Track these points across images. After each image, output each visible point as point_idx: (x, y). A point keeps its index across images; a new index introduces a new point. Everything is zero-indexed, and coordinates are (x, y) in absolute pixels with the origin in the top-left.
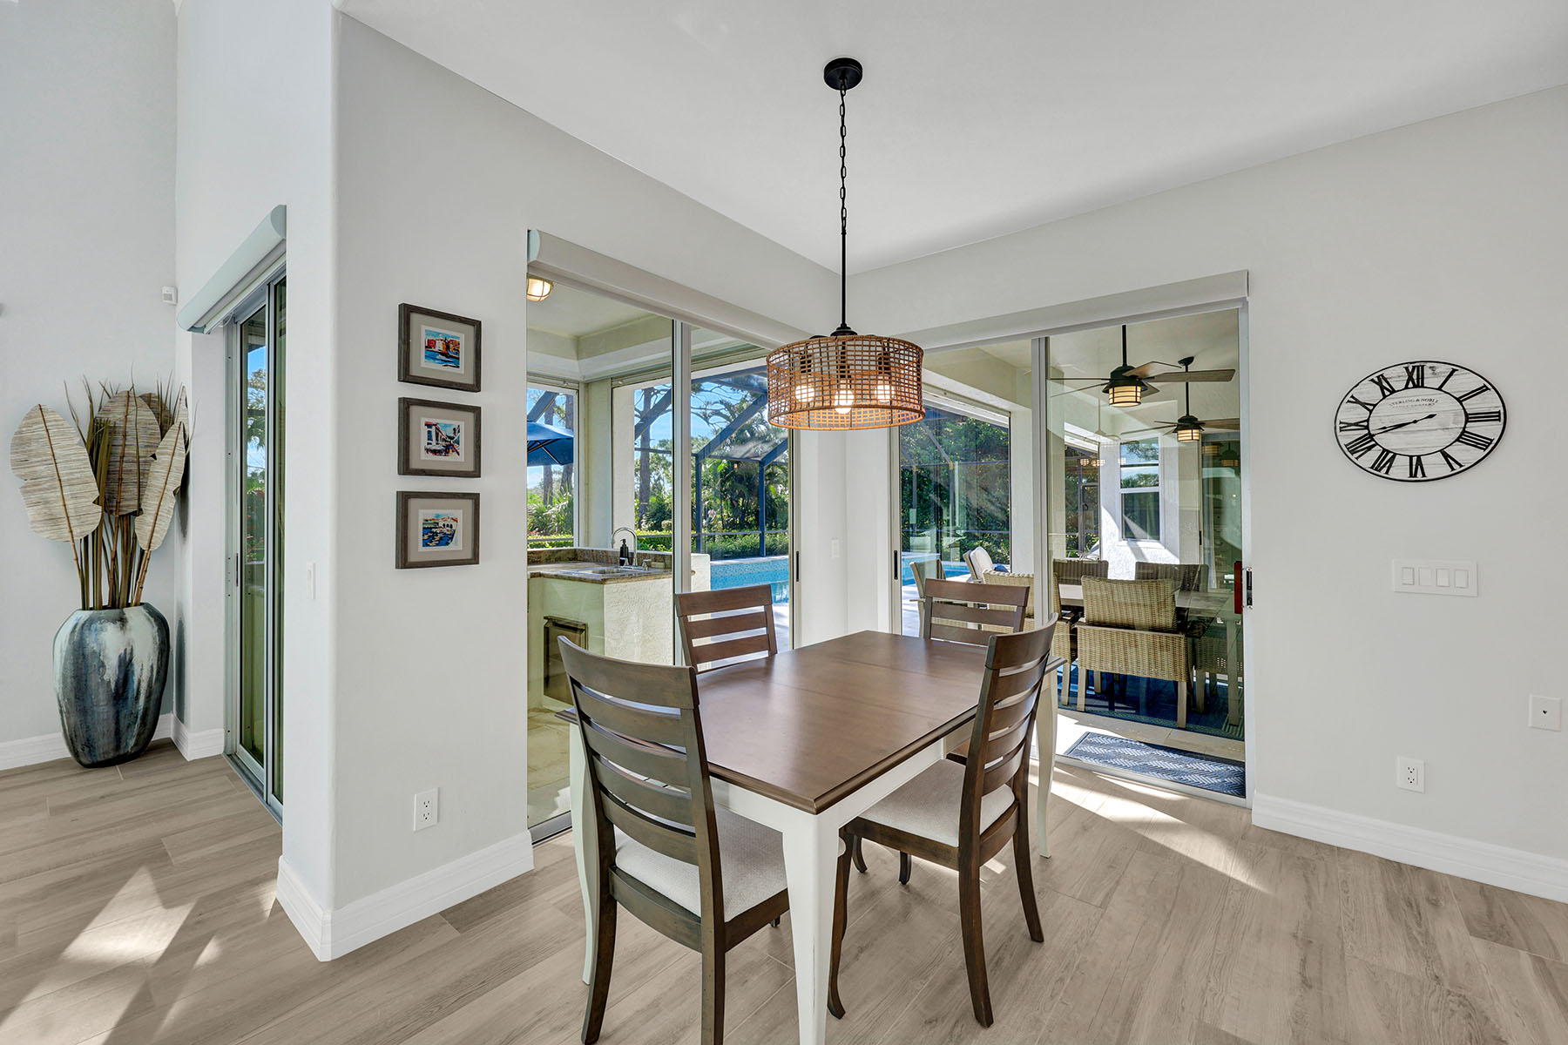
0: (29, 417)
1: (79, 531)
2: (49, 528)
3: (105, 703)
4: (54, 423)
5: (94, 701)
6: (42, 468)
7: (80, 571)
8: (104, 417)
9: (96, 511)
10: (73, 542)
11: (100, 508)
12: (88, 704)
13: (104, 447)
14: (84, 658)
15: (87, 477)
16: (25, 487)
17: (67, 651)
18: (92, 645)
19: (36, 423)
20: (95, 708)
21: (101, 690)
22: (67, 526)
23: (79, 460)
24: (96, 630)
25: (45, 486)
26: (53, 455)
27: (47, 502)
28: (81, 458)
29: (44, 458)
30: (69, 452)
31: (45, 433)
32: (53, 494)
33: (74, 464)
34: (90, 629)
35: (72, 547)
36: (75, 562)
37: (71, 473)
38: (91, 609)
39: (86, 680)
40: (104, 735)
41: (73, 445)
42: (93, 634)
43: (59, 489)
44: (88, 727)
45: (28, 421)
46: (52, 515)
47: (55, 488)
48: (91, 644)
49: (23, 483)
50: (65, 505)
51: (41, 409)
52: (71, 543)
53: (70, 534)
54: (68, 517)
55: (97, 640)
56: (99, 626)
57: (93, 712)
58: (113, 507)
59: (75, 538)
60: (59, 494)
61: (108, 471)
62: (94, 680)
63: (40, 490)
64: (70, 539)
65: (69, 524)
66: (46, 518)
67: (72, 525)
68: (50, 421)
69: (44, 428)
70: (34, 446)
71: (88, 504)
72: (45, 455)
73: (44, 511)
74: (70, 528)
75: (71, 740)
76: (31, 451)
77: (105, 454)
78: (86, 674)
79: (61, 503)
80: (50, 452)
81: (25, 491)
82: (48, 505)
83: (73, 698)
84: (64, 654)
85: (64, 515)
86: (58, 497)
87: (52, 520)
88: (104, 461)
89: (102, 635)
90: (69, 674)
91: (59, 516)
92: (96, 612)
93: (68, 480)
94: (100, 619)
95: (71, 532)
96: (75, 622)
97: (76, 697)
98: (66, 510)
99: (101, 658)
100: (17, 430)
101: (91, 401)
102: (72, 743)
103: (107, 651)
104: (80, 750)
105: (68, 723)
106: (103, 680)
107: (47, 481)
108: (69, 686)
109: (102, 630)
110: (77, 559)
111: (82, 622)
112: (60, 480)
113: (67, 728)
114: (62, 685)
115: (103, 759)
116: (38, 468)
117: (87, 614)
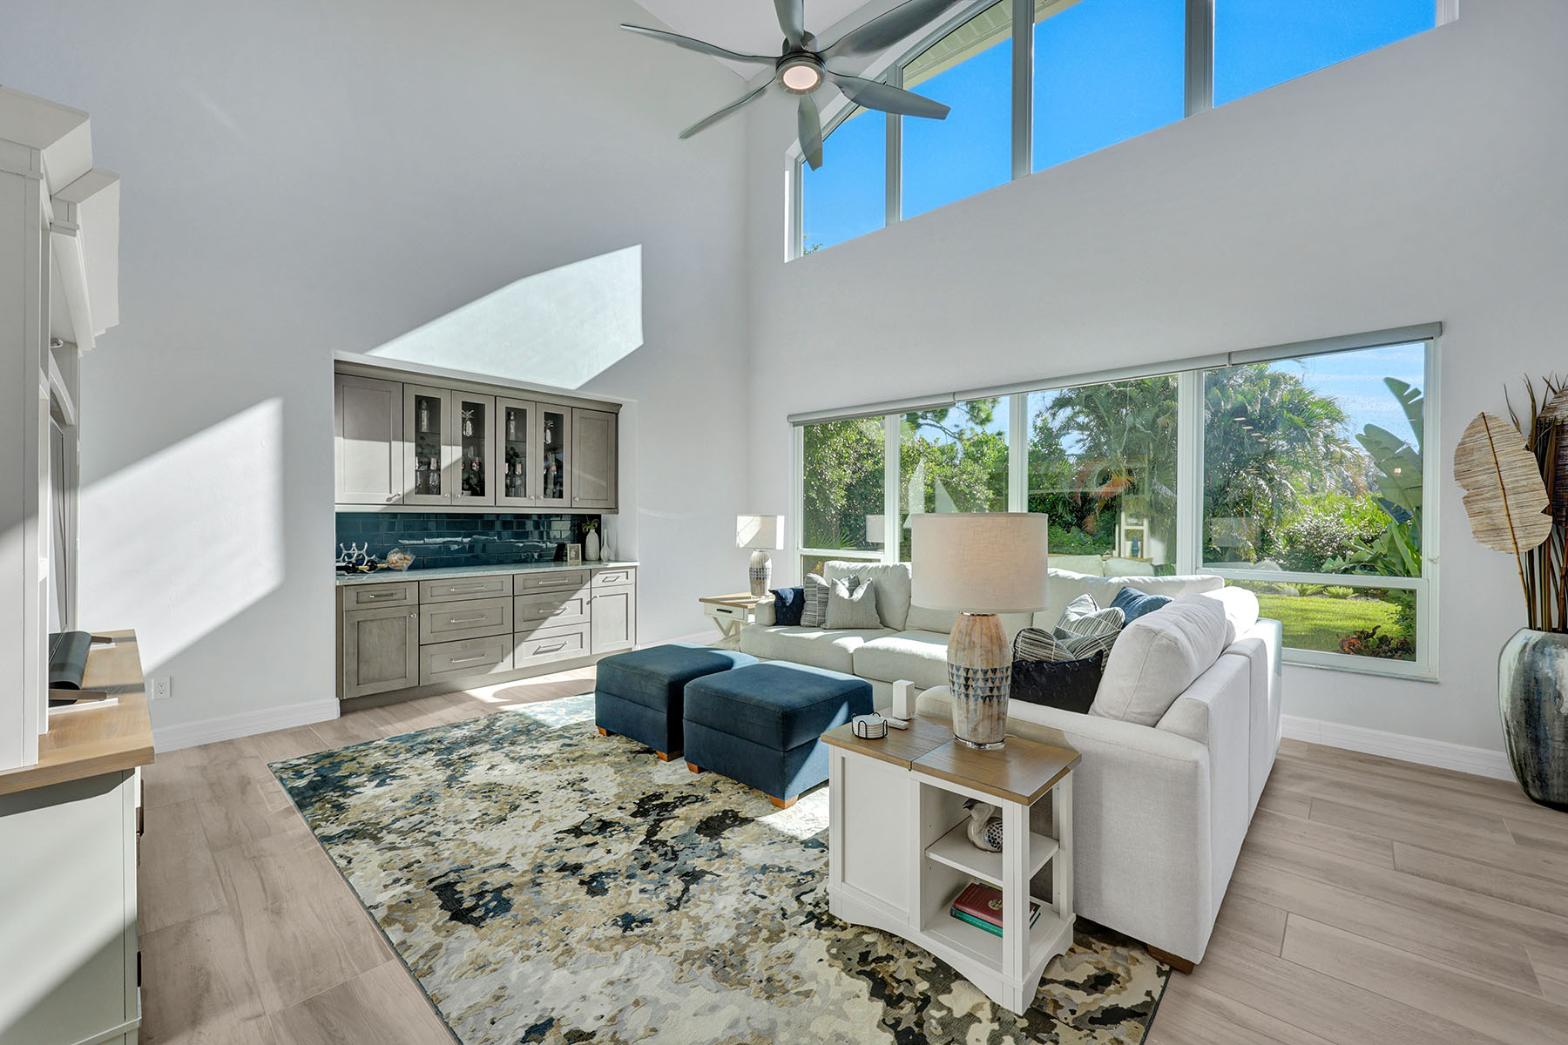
0: (1472, 426)
1: (1524, 543)
2: (1492, 538)
3: (1561, 739)
4: (1497, 430)
5: (1548, 733)
6: (1485, 477)
7: (1527, 588)
8: (1550, 416)
9: (1543, 521)
10: (1518, 554)
11: (1550, 519)
12: (1542, 735)
13: (1551, 450)
14: (1537, 683)
15: (1534, 484)
16: (1468, 497)
17: (1516, 670)
18: (1547, 671)
19: (1479, 432)
20: (1549, 741)
21: (1557, 723)
22: (1511, 537)
23: (1526, 466)
24: (1550, 655)
25: (1488, 495)
26: (1497, 463)
27: (1489, 512)
28: (1528, 463)
29: (1487, 467)
30: (1514, 459)
31: (1488, 440)
32: (1494, 504)
33: (1520, 472)
34: (1542, 653)
35: (1517, 560)
36: (1520, 576)
37: (1516, 481)
38: (1539, 629)
39: (1539, 708)
40: (1559, 774)
41: (1519, 450)
42: (1548, 659)
43: (1503, 498)
44: (1540, 759)
45: (1472, 431)
46: (1494, 525)
47: (1499, 497)
48: (1545, 668)
49: (1466, 493)
50: (1509, 515)
51: (1484, 417)
52: (1516, 556)
53: (1514, 546)
54: (1512, 528)
55: (1552, 666)
56: (1554, 651)
57: (1547, 745)
58: (1562, 517)
59: (1520, 551)
60: (1503, 503)
61: (1556, 477)
62: (1548, 710)
63: (1483, 499)
64: (1515, 551)
65: (1514, 535)
66: (1489, 528)
67: (1516, 537)
68: (1493, 428)
69: (1488, 436)
70: (1476, 456)
71: (1536, 513)
72: (1487, 463)
73: (1488, 521)
74: (1515, 539)
75: (1520, 765)
76: (1474, 460)
77: (1553, 455)
78: (1539, 701)
79: (1505, 513)
80: (1494, 460)
81: (1467, 501)
82: (1489, 516)
83: (1523, 722)
84: (1513, 673)
85: (1508, 525)
86: (1501, 506)
87: (1496, 530)
88: (1551, 466)
89: (1558, 662)
90: (1519, 695)
91: (1501, 527)
92: (1544, 633)
93: (1514, 488)
94: (1554, 643)
95: (1516, 543)
96: (1525, 641)
97: (1526, 722)
98: (1510, 519)
99: (1558, 687)
100: (1460, 441)
101: (1533, 400)
102: (1520, 768)
103: (1564, 681)
104: (1529, 779)
105: (1516, 748)
106: (1559, 712)
107: (1489, 491)
108: (1519, 708)
109: (1558, 656)
110: (1522, 573)
111: (1532, 642)
112: (1503, 489)
113: (1515, 751)
114: (1510, 705)
115: (1556, 800)
116: (1480, 478)
117: (1537, 636)
